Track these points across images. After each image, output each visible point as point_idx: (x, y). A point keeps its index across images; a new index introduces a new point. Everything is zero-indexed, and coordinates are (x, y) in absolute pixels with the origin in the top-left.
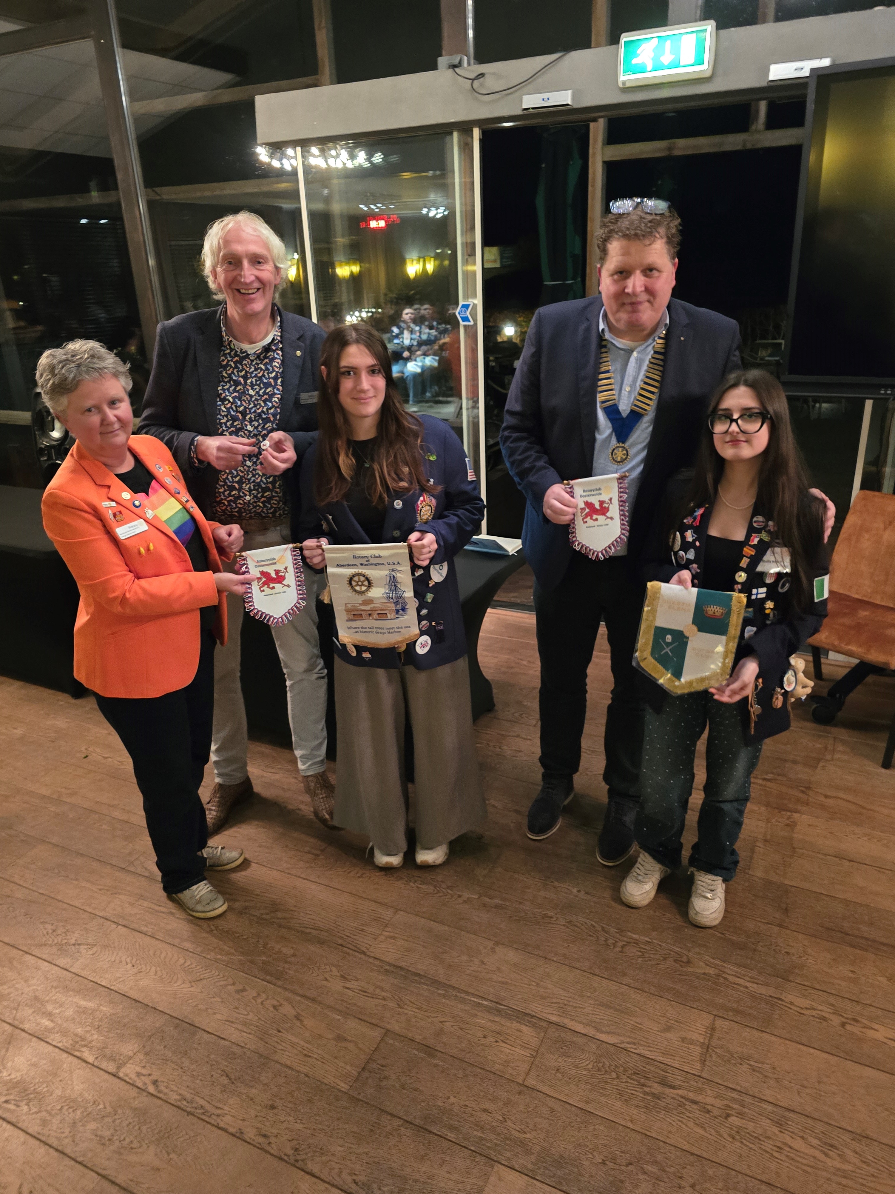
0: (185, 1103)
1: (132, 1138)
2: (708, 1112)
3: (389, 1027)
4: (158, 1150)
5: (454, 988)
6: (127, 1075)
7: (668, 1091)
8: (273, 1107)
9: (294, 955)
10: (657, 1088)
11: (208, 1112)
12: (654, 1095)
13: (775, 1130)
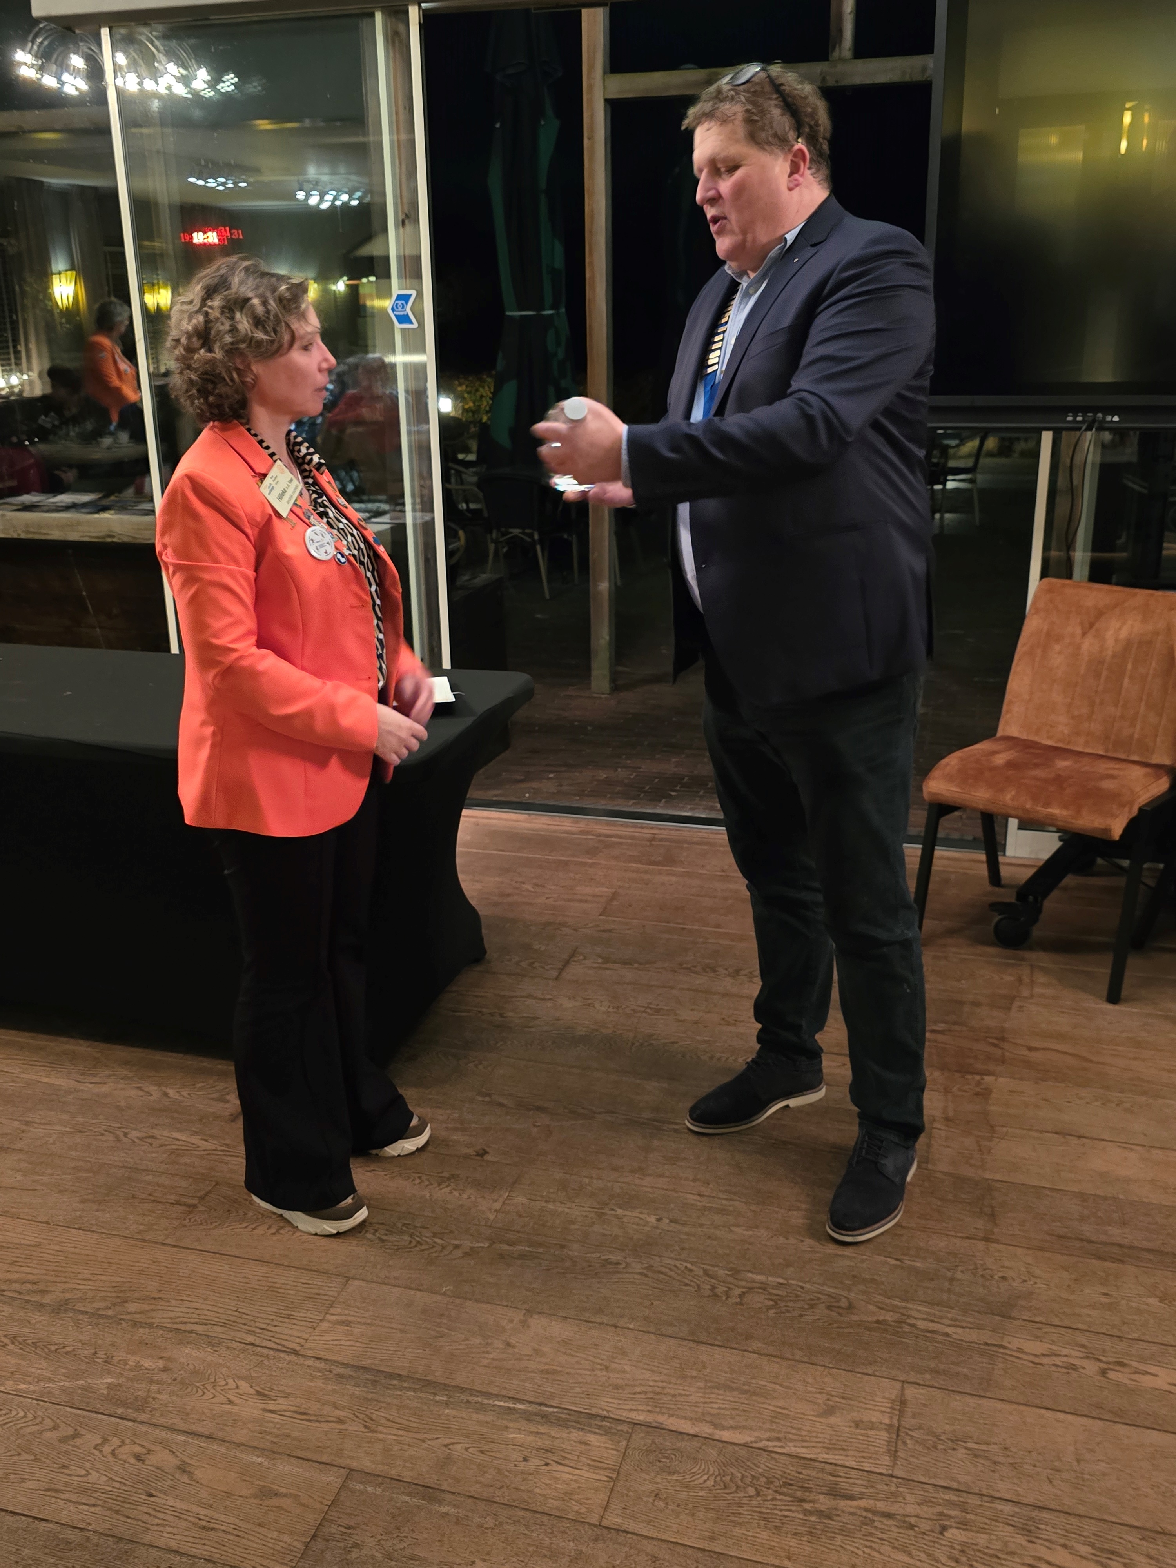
2: (912, 1527)
3: (354, 1465)
5: (462, 1390)
7: (843, 1504)
9: (165, 1370)
10: (824, 1502)
12: (820, 1513)
13: (1022, 1540)
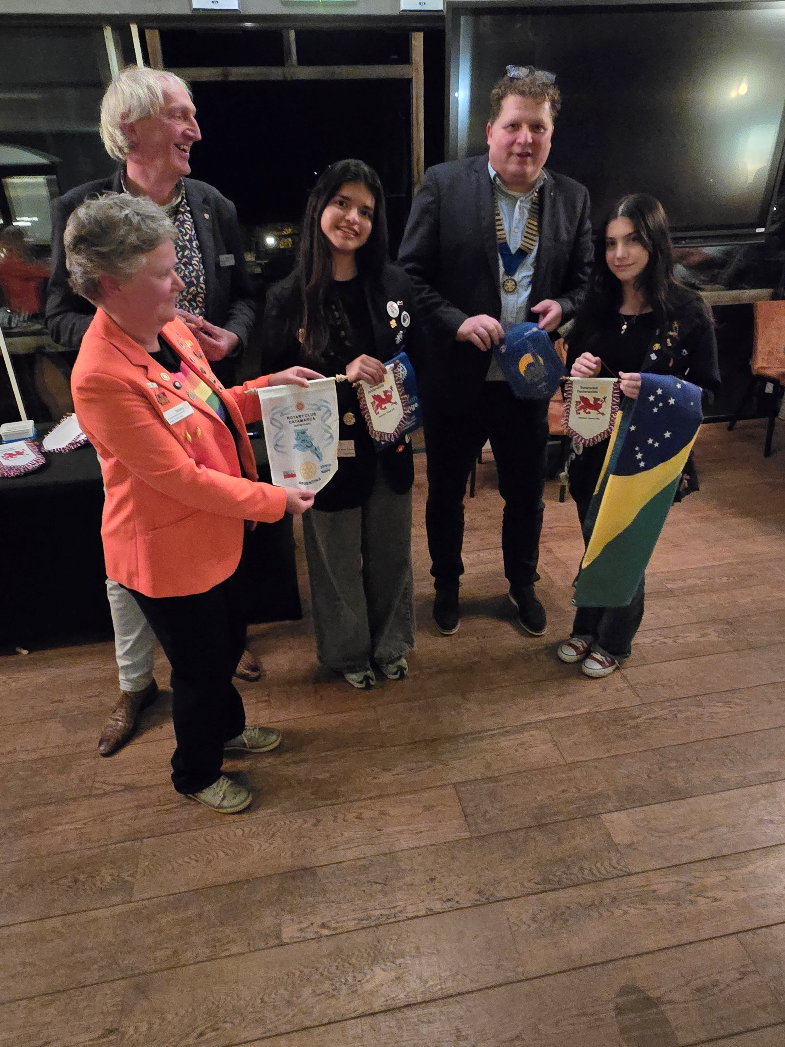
0: (364, 922)
1: (350, 974)
2: (666, 719)
3: (454, 781)
4: (383, 966)
6: (292, 938)
8: (432, 880)
10: (632, 723)
11: (390, 915)
